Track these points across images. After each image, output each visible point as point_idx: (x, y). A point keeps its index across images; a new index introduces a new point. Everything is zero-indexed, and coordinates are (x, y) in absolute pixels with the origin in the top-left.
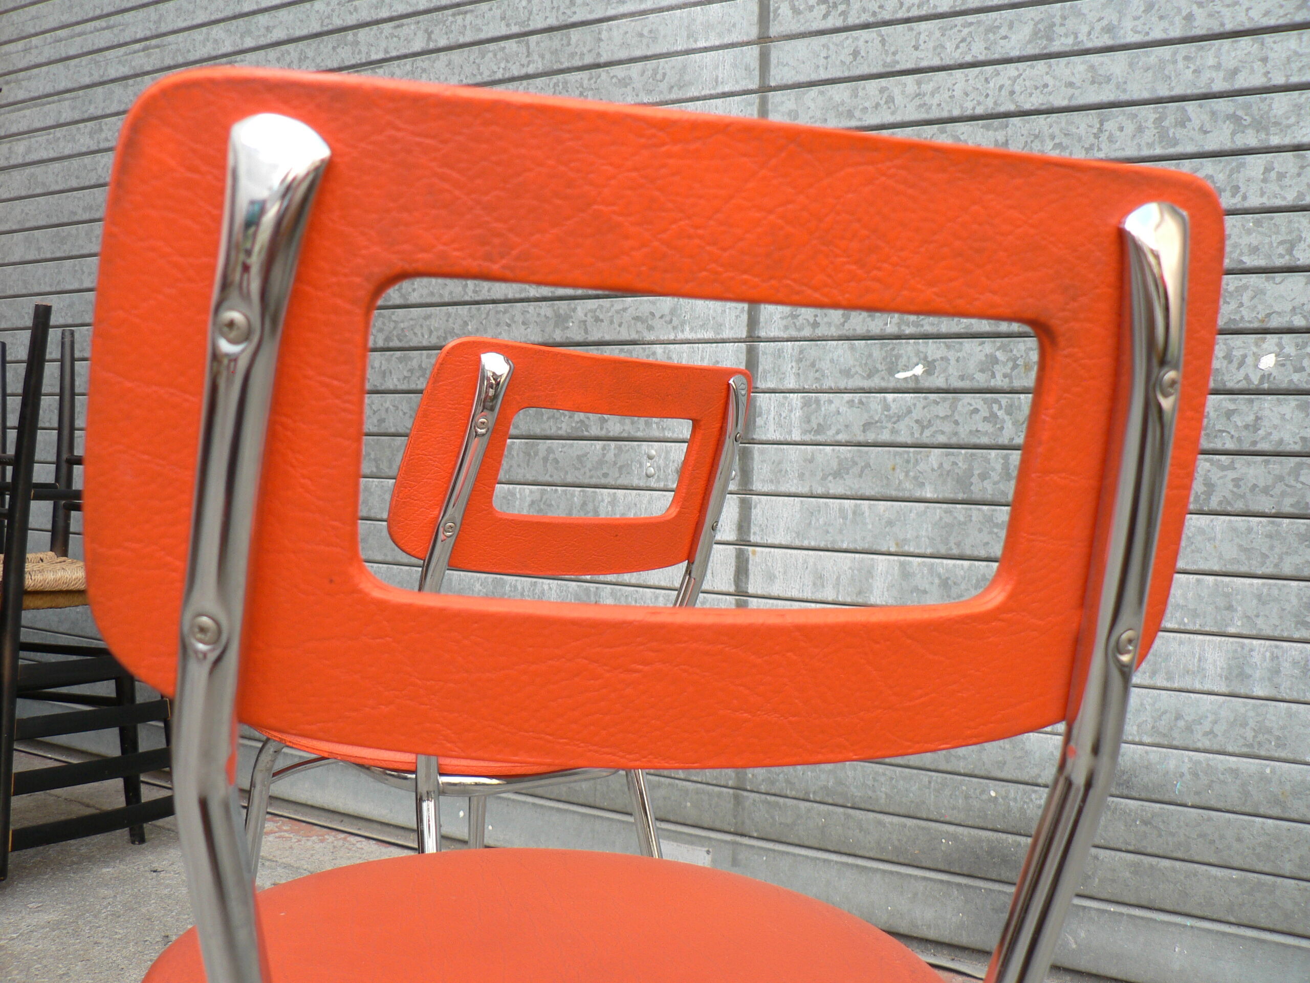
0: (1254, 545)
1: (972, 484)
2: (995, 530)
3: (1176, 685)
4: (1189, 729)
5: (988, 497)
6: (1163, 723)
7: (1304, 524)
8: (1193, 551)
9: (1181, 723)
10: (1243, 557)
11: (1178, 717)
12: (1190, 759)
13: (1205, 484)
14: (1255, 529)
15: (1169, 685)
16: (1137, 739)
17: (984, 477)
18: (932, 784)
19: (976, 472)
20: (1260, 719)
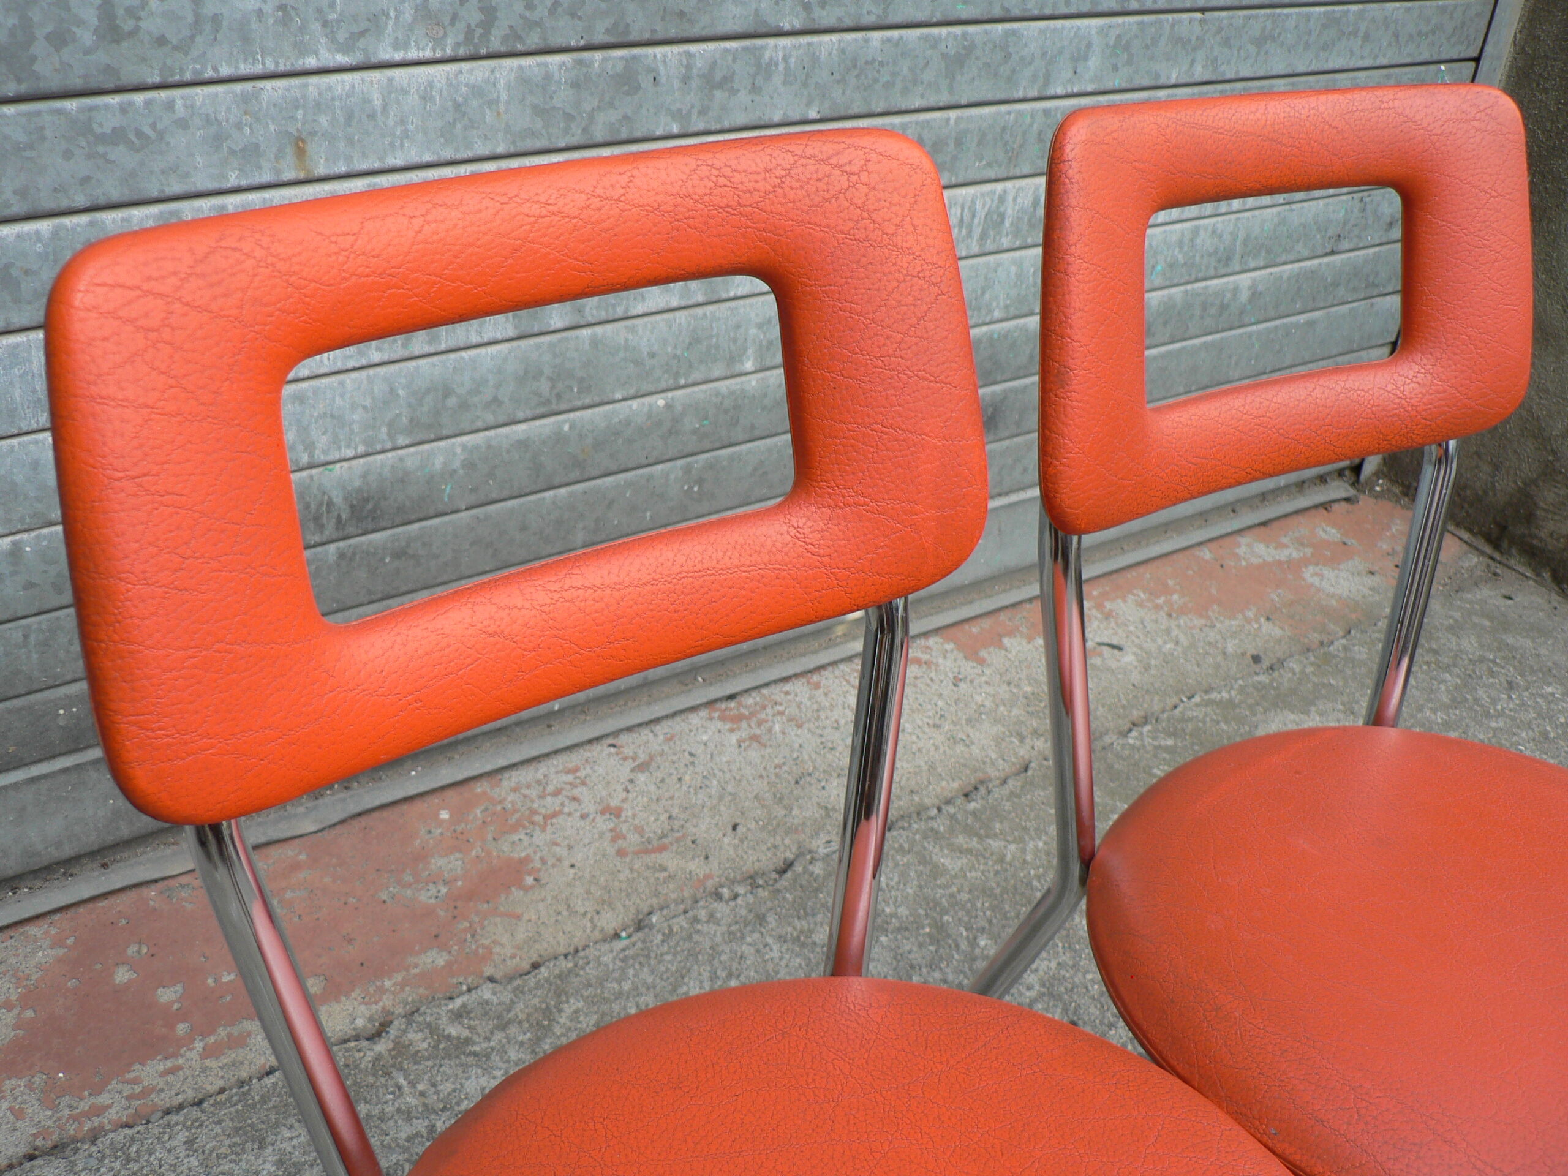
0: (557, 102)
1: (33, 59)
2: (101, 149)
3: (443, 347)
4: (464, 406)
5: (76, 82)
6: (425, 409)
7: (622, 58)
8: (465, 128)
9: (452, 402)
10: (539, 124)
11: (447, 392)
12: (464, 447)
13: (481, 9)
14: (556, 77)
15: (432, 350)
16: (389, 445)
17: (59, 39)
18: (32, 638)
19: (40, 33)
20: (558, 361)
